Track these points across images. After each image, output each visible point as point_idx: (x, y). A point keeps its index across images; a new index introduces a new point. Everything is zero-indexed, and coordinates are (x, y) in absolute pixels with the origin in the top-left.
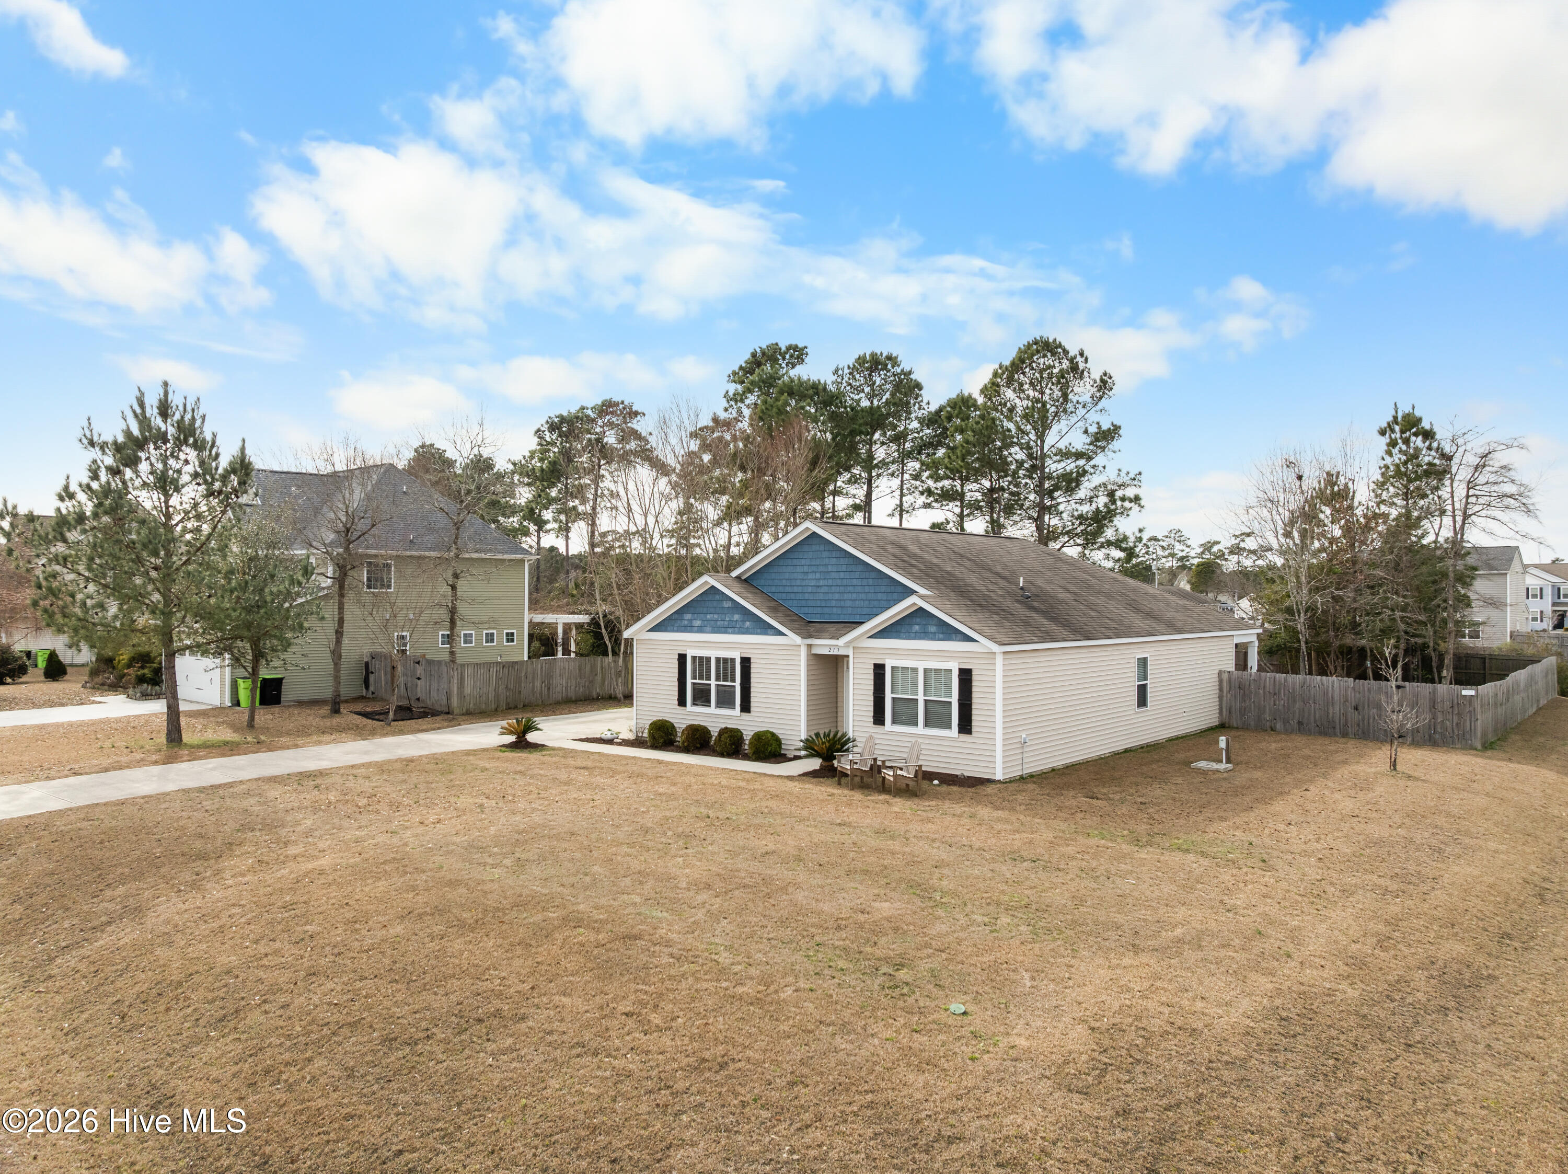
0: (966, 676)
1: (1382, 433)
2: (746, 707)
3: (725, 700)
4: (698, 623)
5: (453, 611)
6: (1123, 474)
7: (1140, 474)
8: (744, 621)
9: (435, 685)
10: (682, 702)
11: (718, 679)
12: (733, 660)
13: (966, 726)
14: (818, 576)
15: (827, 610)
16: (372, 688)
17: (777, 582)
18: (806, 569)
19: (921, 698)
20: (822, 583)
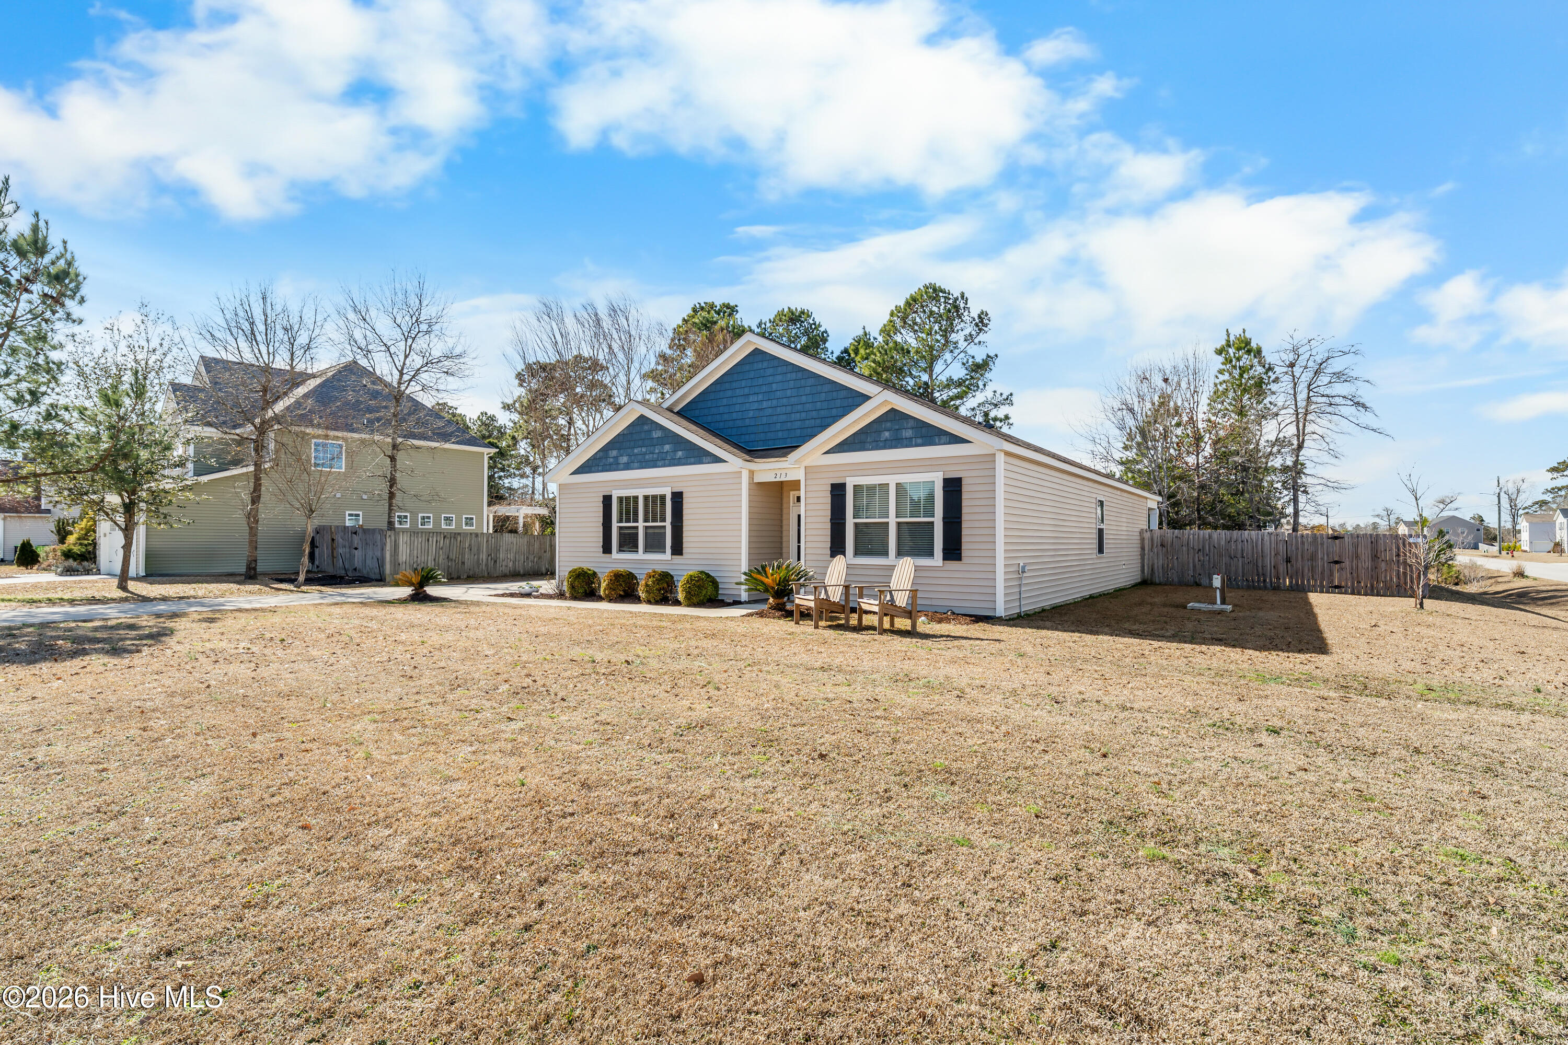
0: (953, 487)
1: (1219, 352)
2: (678, 549)
3: (654, 543)
4: (624, 459)
5: (392, 482)
6: (998, 395)
7: (1011, 395)
8: (675, 451)
9: (370, 554)
10: (607, 549)
11: (646, 520)
12: (663, 498)
13: (953, 551)
14: (760, 397)
15: (771, 436)
16: (317, 563)
17: (714, 411)
18: (747, 391)
19: (892, 521)
20: (765, 404)
